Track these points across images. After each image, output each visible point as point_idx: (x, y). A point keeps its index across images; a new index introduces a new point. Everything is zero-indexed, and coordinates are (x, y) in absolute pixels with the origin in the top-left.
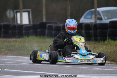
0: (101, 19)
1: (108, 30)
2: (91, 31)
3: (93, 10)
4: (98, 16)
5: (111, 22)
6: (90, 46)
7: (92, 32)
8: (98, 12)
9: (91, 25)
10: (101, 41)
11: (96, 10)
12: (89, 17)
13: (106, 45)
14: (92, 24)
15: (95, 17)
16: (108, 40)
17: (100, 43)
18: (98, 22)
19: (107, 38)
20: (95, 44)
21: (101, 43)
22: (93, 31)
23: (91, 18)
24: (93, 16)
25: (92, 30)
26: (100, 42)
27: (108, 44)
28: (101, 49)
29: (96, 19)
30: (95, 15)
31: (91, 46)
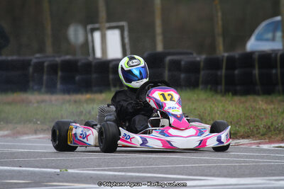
2: (274, 71)
3: (279, 18)
6: (272, 106)
7: (277, 71)
9: (273, 55)
12: (270, 36)
14: (276, 55)
15: (283, 37)
22: (279, 70)
23: (273, 39)
24: (279, 34)
25: (276, 67)
31: (274, 108)
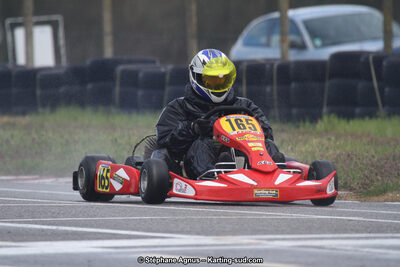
0: (302, 47)
1: (327, 84)
2: (268, 89)
3: (276, 15)
4: (292, 38)
5: (336, 57)
7: (272, 89)
8: (293, 22)
9: (268, 66)
10: (304, 121)
11: (284, 17)
12: (263, 39)
13: (320, 134)
14: (272, 65)
15: (282, 41)
16: (325, 118)
17: (298, 127)
18: (293, 56)
19: (325, 110)
20: (283, 131)
21: (302, 129)
22: (275, 87)
23: (268, 45)
24: (276, 39)
25: (270, 82)
26: (301, 124)
27: (326, 131)
28: (303, 149)
29: (286, 45)
30: (283, 34)
